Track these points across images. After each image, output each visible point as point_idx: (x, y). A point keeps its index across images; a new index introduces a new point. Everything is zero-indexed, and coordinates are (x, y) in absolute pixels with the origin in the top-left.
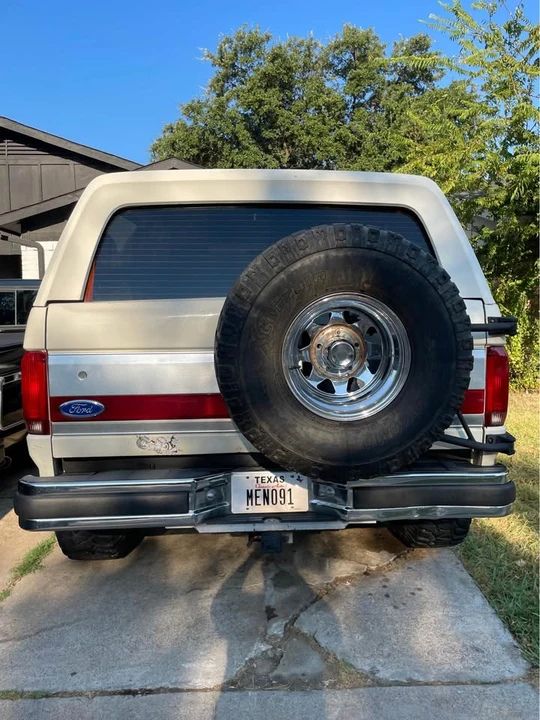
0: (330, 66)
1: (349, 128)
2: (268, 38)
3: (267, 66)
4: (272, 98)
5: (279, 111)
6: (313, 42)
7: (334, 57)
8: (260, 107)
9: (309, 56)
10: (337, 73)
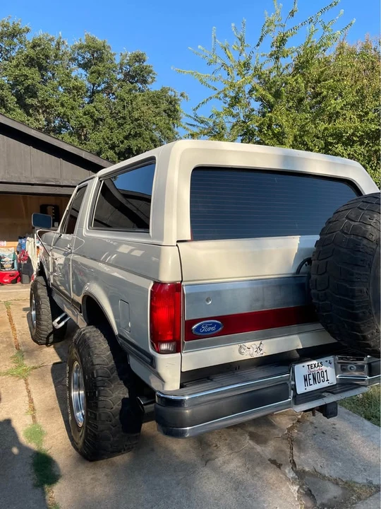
0: (74, 59)
1: (94, 107)
2: (28, 30)
3: (28, 51)
4: (34, 75)
5: (39, 86)
6: (62, 40)
7: (78, 54)
8: (25, 80)
9: (58, 49)
10: (80, 65)
